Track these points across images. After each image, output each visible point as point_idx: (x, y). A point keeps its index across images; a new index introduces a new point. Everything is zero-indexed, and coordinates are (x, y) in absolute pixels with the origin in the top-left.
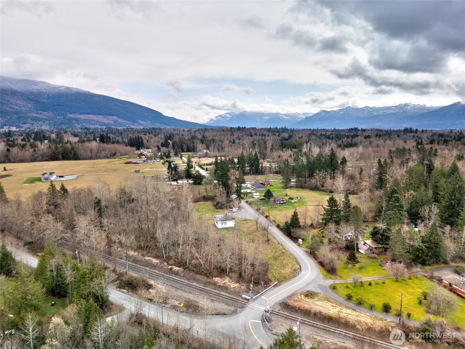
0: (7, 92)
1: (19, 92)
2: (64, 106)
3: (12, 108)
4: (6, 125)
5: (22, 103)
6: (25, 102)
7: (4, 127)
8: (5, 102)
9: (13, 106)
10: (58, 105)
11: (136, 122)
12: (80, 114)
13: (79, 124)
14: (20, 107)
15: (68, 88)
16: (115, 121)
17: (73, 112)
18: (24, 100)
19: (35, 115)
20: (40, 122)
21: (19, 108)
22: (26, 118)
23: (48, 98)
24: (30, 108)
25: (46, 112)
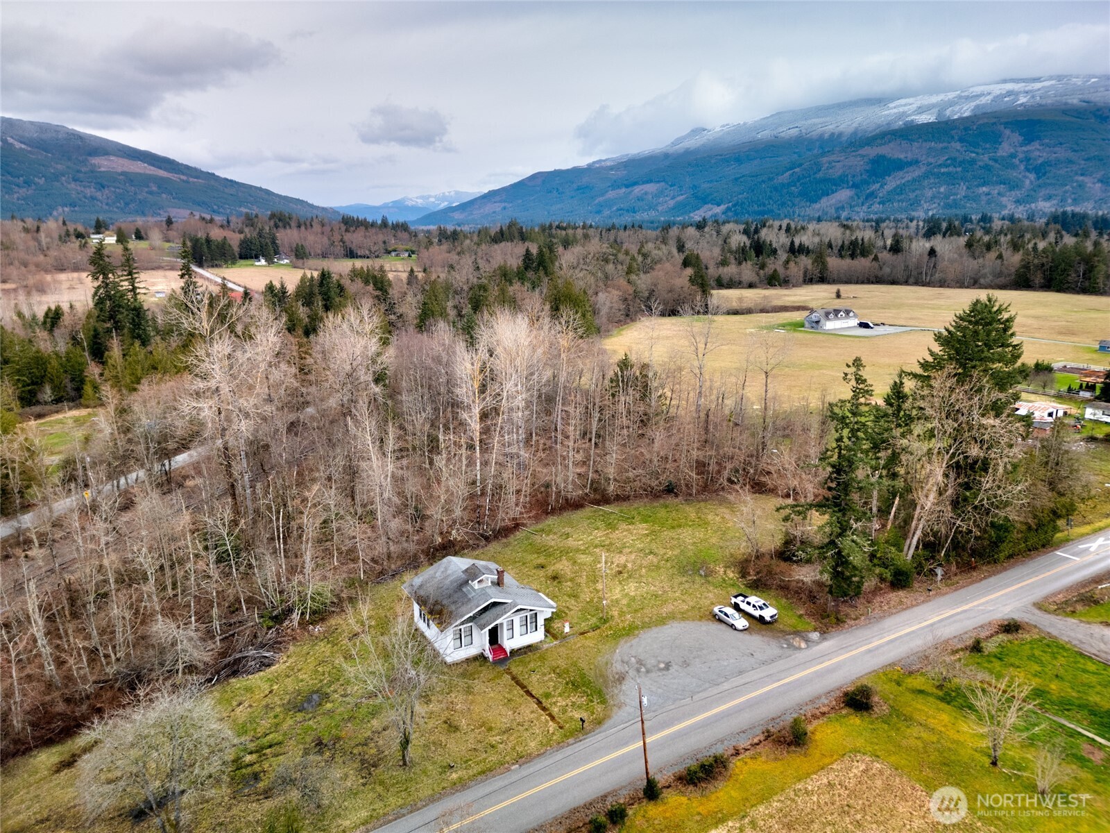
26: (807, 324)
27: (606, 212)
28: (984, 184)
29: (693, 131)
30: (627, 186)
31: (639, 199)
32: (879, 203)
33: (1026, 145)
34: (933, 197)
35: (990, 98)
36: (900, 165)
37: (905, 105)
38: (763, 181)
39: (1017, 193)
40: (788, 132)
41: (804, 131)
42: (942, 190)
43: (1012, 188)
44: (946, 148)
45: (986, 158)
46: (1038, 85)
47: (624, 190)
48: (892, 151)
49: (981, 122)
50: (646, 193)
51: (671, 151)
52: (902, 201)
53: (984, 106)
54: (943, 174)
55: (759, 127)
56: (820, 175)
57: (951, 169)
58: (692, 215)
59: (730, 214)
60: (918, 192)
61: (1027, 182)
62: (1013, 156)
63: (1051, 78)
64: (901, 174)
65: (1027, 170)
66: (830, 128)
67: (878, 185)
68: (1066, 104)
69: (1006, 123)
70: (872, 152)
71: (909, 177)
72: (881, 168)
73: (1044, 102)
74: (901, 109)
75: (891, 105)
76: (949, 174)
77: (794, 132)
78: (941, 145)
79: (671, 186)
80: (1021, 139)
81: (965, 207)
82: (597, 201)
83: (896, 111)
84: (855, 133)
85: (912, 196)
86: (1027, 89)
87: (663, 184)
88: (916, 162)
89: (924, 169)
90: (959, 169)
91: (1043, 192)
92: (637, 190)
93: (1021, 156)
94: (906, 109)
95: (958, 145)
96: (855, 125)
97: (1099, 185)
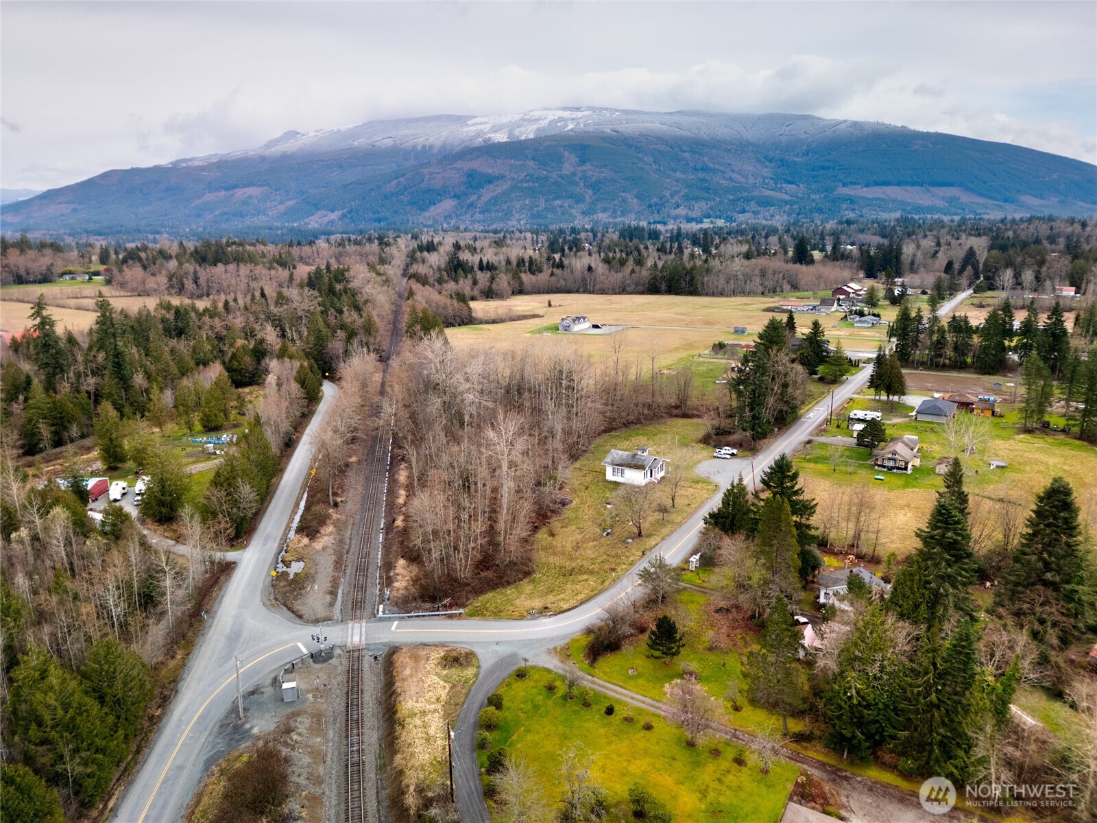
0: (729, 147)
1: (752, 144)
2: (834, 169)
3: (731, 179)
4: (709, 217)
5: (751, 168)
6: (758, 166)
7: (705, 220)
8: (721, 168)
9: (734, 176)
10: (823, 168)
11: (1013, 201)
12: (867, 185)
13: (853, 210)
14: (747, 178)
15: (855, 124)
16: (952, 200)
17: (851, 183)
18: (758, 160)
19: (768, 193)
20: (772, 208)
21: (743, 180)
22: (748, 200)
23: (806, 154)
24: (764, 178)
25: (793, 186)
26: (560, 328)
27: (210, 217)
28: (557, 198)
29: (285, 134)
30: (227, 189)
31: (245, 203)
32: (480, 213)
33: (582, 165)
34: (522, 209)
35: (546, 122)
36: (490, 180)
37: (481, 124)
38: (372, 189)
39: (583, 206)
40: (384, 140)
41: (398, 142)
42: (527, 202)
43: (578, 202)
44: (524, 165)
45: (554, 175)
46: (579, 114)
47: (223, 193)
48: (484, 166)
49: (546, 144)
50: (250, 197)
51: (268, 153)
52: (497, 211)
53: (544, 129)
54: (525, 188)
55: (354, 133)
56: (424, 185)
57: (531, 184)
58: (307, 220)
59: (346, 220)
60: (508, 204)
61: (588, 197)
62: (574, 174)
63: (589, 108)
64: (492, 187)
65: (586, 186)
66: (421, 141)
67: (475, 197)
68: (603, 132)
69: (565, 146)
70: (467, 166)
71: (499, 191)
72: (475, 181)
73: (587, 129)
74: (479, 127)
75: (470, 122)
76: (529, 188)
77: (389, 142)
78: (519, 163)
79: (276, 190)
80: (577, 160)
81: (546, 218)
82: (194, 204)
83: (473, 128)
84: (443, 147)
85: (505, 207)
86: (573, 116)
87: (266, 188)
88: (502, 177)
89: (509, 183)
90: (536, 185)
91: (600, 205)
92: (240, 193)
93: (580, 174)
94: (482, 127)
95: (531, 163)
96: (443, 139)
97: (635, 200)
